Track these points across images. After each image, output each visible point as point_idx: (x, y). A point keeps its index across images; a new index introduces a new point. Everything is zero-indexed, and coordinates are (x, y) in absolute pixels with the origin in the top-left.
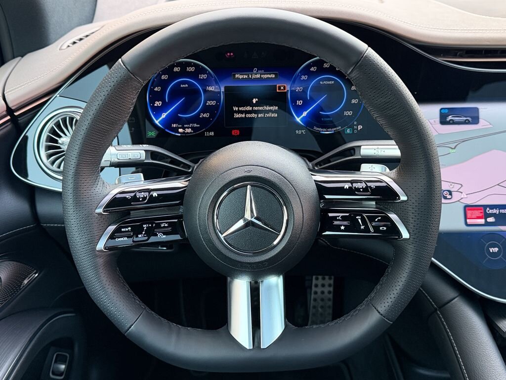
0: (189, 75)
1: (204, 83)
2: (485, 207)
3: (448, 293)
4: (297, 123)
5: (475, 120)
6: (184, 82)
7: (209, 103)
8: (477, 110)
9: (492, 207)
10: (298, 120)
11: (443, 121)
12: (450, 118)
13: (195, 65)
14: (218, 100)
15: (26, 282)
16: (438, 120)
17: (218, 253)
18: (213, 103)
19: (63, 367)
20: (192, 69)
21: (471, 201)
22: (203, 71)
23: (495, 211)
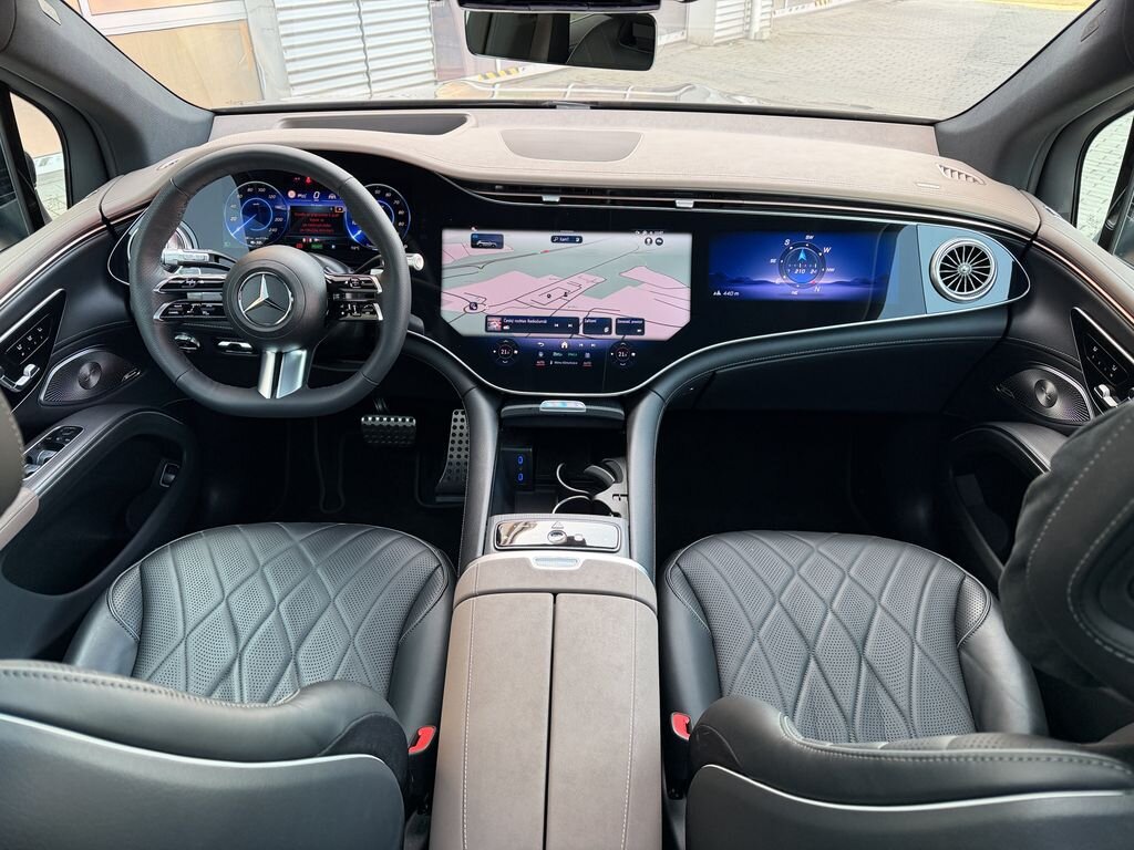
0: (261, 195)
1: (274, 202)
2: (503, 317)
3: (469, 384)
4: (352, 241)
5: (500, 245)
6: (256, 202)
7: (277, 219)
8: (502, 236)
9: (509, 317)
10: (353, 237)
11: (474, 245)
12: (480, 242)
13: (266, 187)
14: (285, 218)
15: (127, 377)
16: (470, 244)
17: (243, 325)
18: (281, 220)
19: (173, 477)
20: (263, 190)
21: (491, 312)
22: (273, 192)
23: (511, 321)
